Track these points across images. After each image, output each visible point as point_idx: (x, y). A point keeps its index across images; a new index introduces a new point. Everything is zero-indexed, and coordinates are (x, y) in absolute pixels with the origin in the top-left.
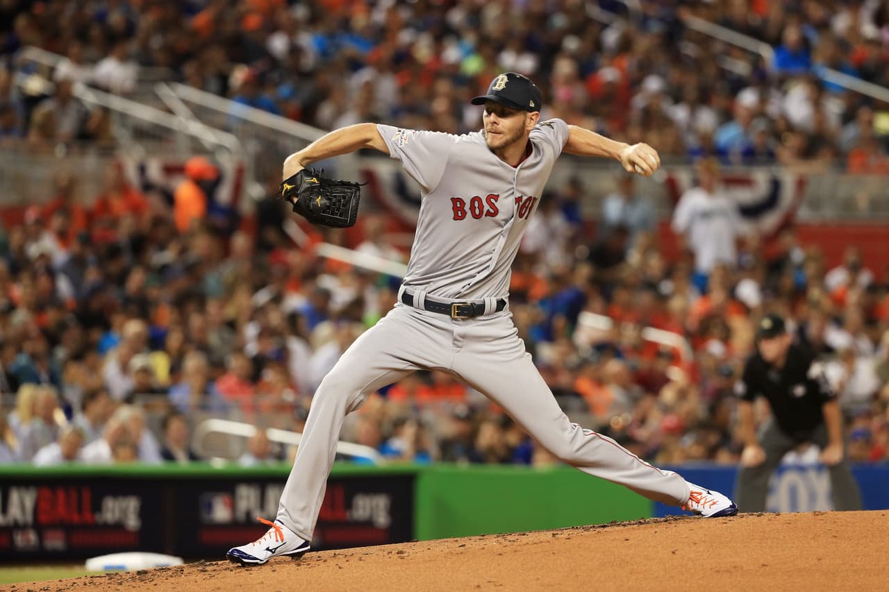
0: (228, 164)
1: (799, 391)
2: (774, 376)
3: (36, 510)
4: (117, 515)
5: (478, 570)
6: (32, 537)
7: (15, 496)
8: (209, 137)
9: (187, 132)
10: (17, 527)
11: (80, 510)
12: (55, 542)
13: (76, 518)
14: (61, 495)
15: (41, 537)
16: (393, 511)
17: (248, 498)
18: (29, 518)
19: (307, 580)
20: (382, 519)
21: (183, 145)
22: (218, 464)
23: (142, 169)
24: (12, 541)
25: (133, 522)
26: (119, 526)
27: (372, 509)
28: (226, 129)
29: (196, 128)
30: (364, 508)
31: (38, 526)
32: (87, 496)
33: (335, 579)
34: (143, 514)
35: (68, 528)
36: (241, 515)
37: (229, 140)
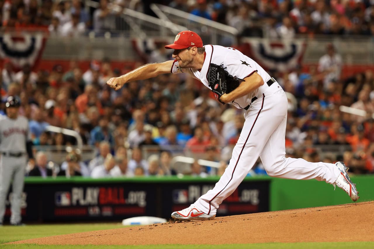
3: (99, 198)
4: (135, 200)
5: (303, 224)
6: (97, 210)
7: (89, 192)
9: (166, 26)
10: (90, 206)
11: (118, 198)
12: (107, 212)
13: (116, 201)
14: (110, 191)
15: (101, 210)
16: (260, 197)
17: (194, 192)
18: (95, 201)
19: (226, 229)
20: (255, 201)
21: (163, 32)
22: (180, 177)
23: (145, 43)
24: (87, 212)
25: (142, 203)
26: (136, 205)
27: (250, 197)
28: (182, 25)
29: (169, 24)
30: (247, 196)
31: (100, 205)
32: (122, 191)
33: (239, 228)
34: (147, 199)
35: (112, 206)
36: (191, 199)
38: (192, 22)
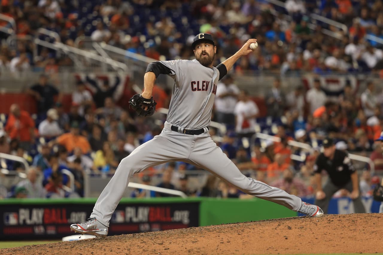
0: (123, 76)
1: (341, 169)
2: (329, 163)
3: (43, 218)
4: (77, 220)
6: (42, 229)
7: (35, 212)
8: (115, 64)
10: (35, 225)
11: (61, 218)
12: (51, 231)
13: (60, 221)
14: (54, 212)
15: (46, 229)
16: (190, 217)
17: (131, 212)
18: (40, 221)
20: (186, 221)
21: (104, 68)
24: (33, 231)
28: (121, 61)
29: (109, 61)
30: (178, 216)
31: (44, 224)
32: (64, 212)
35: (56, 225)
36: (128, 219)
37: (123, 66)
38: (130, 58)
